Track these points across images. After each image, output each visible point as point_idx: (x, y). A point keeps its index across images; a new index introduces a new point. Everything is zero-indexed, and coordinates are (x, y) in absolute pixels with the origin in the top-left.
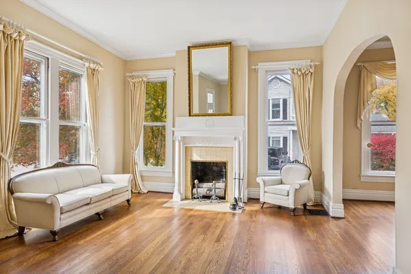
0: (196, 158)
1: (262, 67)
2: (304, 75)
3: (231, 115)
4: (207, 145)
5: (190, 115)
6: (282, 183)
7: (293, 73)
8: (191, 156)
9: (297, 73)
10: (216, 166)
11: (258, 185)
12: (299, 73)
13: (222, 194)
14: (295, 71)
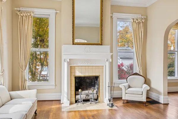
0: (78, 74)
1: (116, 15)
2: (139, 23)
3: (101, 45)
4: (86, 65)
5: (73, 44)
6: (129, 87)
7: (134, 21)
8: (75, 72)
9: (135, 22)
10: (89, 79)
11: (121, 89)
12: (137, 21)
13: (96, 97)
14: (135, 20)
